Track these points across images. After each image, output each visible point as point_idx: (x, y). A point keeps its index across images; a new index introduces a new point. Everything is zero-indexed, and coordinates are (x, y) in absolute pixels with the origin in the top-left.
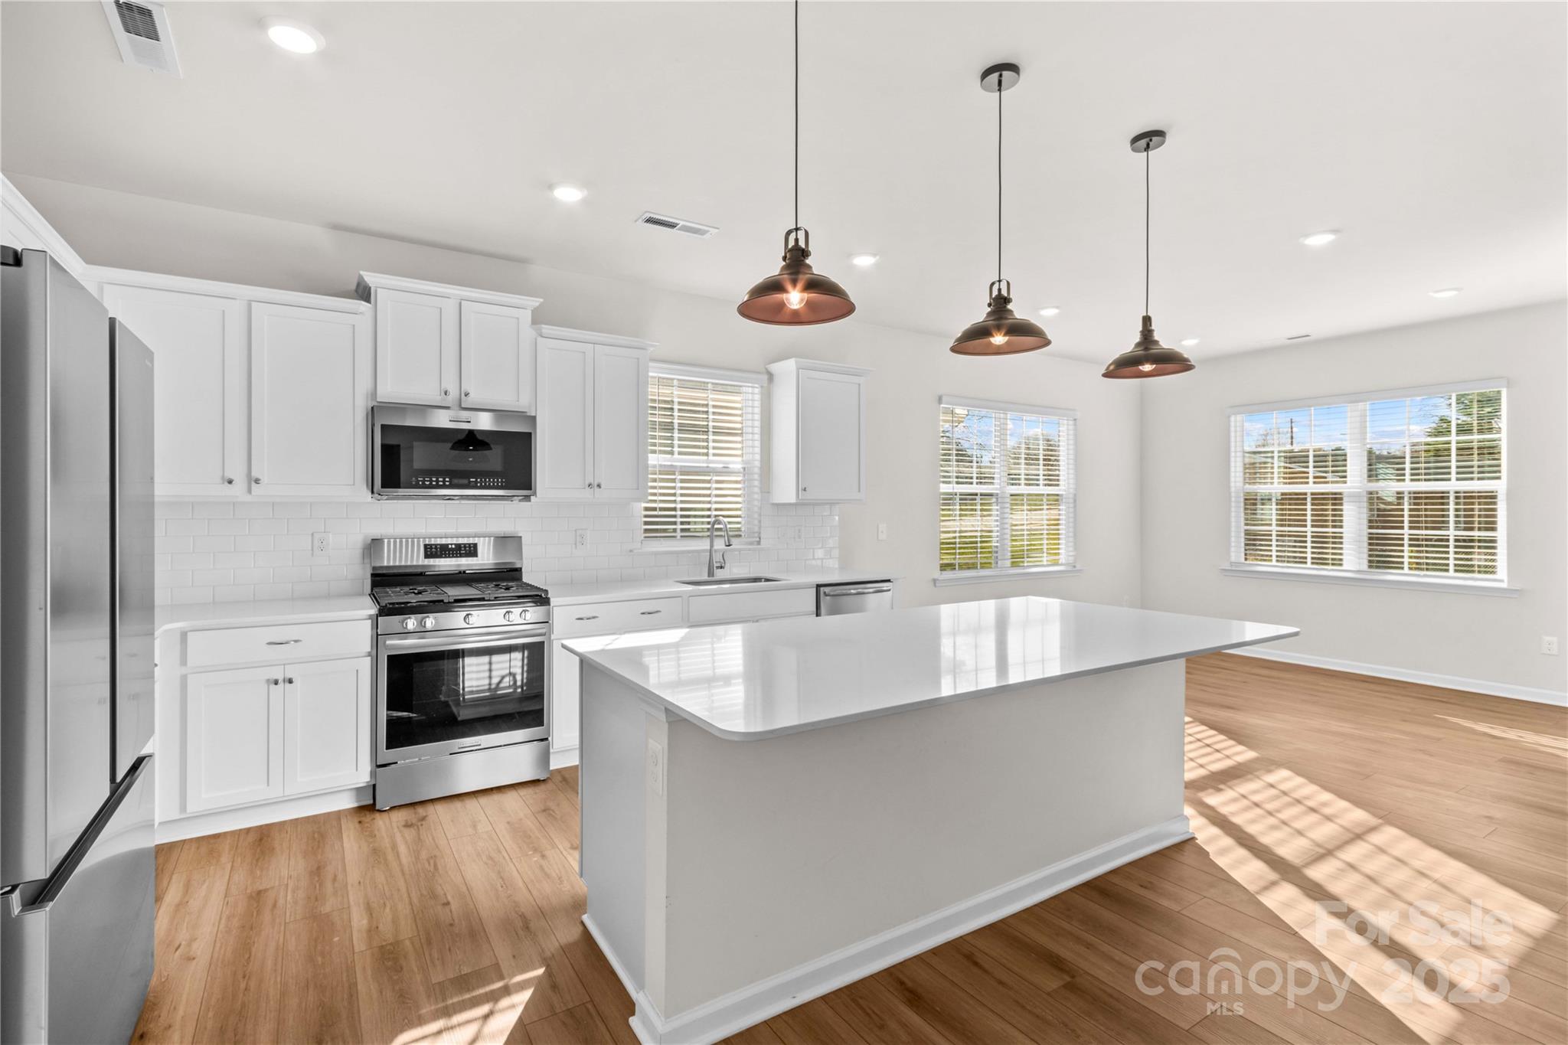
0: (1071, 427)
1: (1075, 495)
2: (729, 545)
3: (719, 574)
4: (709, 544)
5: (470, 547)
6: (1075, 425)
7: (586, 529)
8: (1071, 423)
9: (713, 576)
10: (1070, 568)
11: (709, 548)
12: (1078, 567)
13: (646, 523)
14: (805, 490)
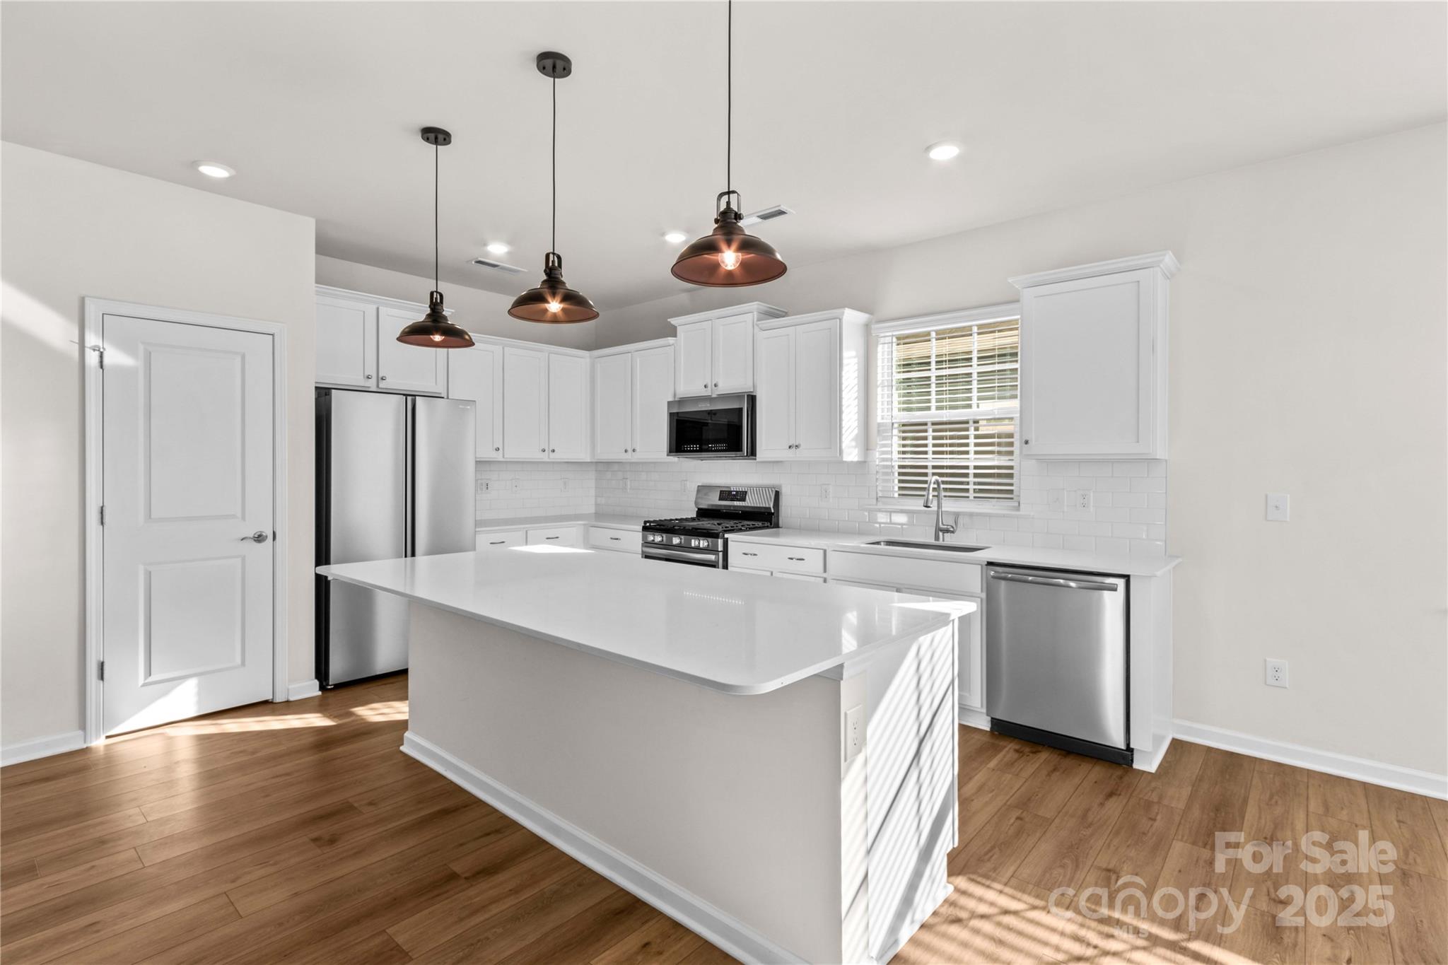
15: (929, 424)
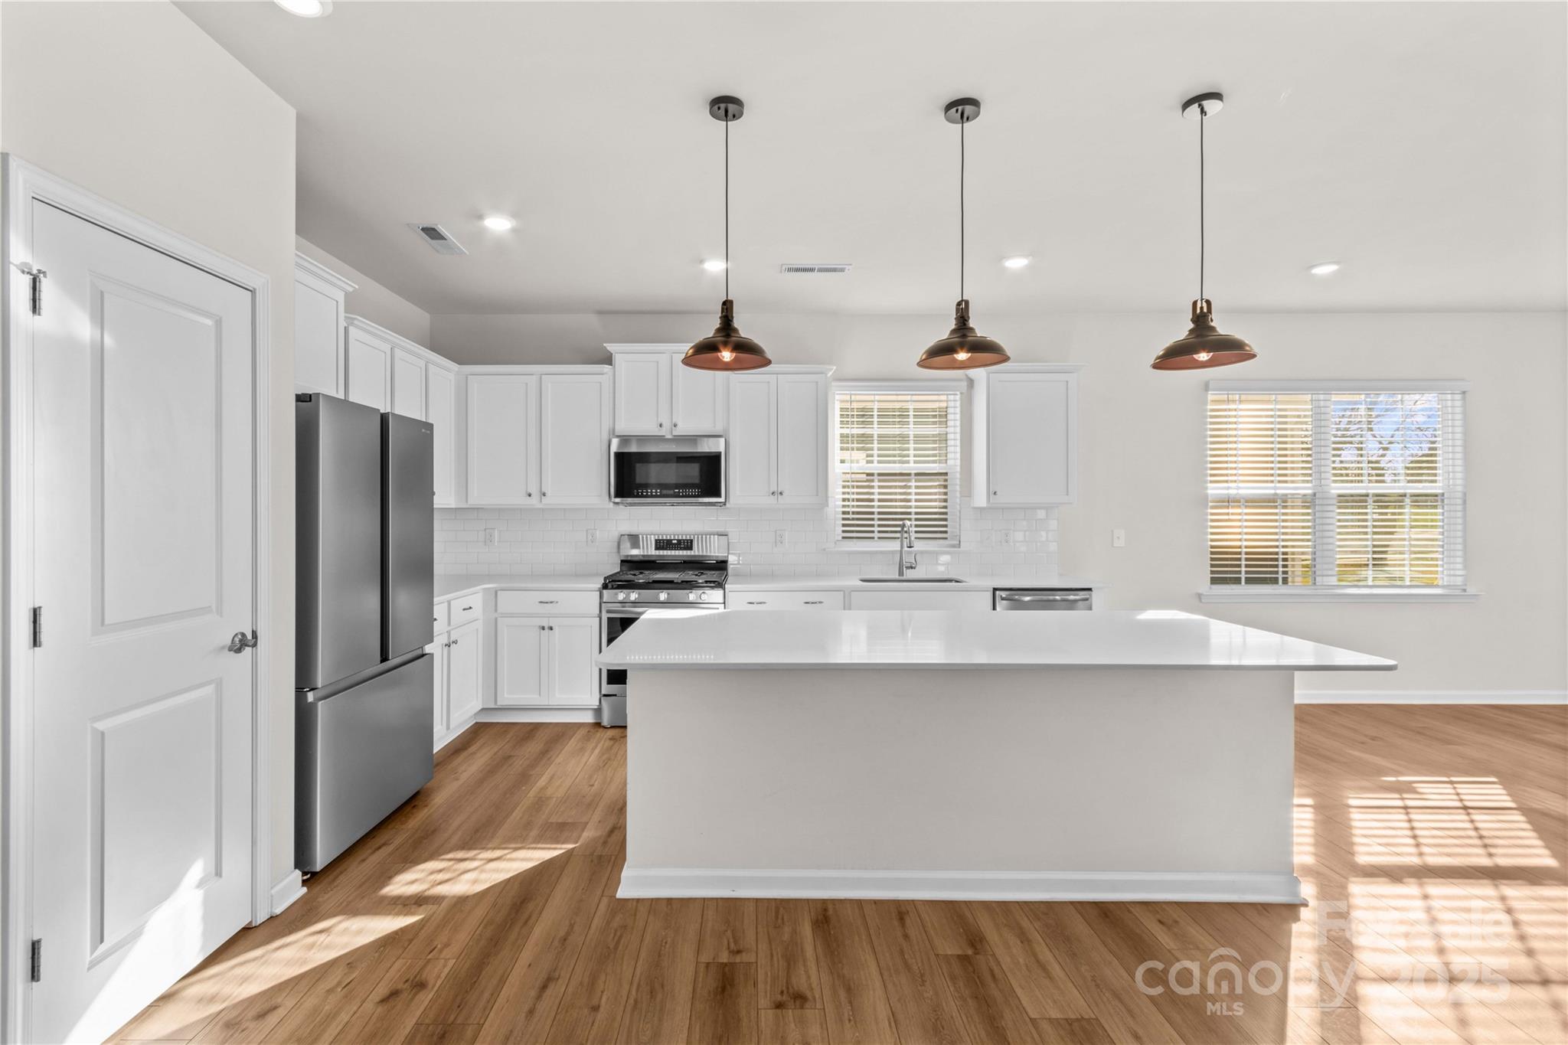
0: (1458, 403)
1: (1465, 494)
2: (910, 547)
3: (909, 574)
4: (900, 545)
5: (687, 543)
6: (1464, 399)
7: (784, 530)
8: (1458, 397)
9: (903, 575)
10: (1458, 592)
11: (899, 549)
12: (1471, 590)
13: (844, 525)
14: (995, 493)
15: (876, 475)
